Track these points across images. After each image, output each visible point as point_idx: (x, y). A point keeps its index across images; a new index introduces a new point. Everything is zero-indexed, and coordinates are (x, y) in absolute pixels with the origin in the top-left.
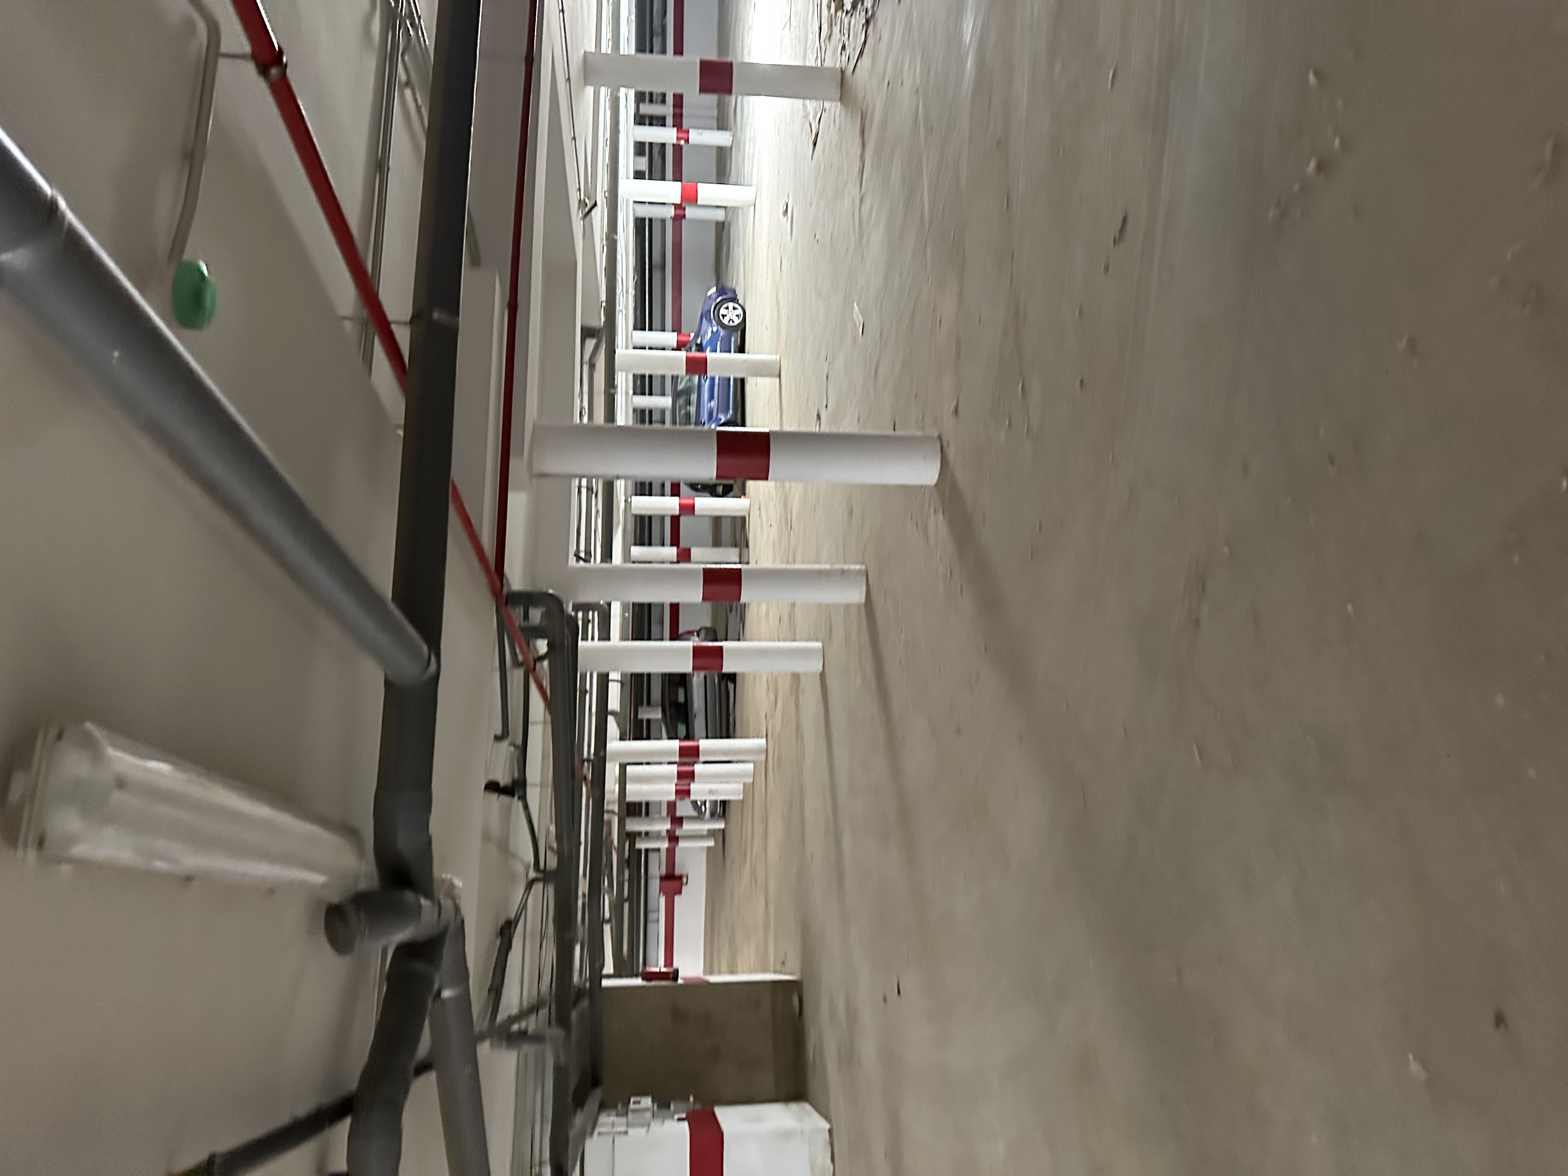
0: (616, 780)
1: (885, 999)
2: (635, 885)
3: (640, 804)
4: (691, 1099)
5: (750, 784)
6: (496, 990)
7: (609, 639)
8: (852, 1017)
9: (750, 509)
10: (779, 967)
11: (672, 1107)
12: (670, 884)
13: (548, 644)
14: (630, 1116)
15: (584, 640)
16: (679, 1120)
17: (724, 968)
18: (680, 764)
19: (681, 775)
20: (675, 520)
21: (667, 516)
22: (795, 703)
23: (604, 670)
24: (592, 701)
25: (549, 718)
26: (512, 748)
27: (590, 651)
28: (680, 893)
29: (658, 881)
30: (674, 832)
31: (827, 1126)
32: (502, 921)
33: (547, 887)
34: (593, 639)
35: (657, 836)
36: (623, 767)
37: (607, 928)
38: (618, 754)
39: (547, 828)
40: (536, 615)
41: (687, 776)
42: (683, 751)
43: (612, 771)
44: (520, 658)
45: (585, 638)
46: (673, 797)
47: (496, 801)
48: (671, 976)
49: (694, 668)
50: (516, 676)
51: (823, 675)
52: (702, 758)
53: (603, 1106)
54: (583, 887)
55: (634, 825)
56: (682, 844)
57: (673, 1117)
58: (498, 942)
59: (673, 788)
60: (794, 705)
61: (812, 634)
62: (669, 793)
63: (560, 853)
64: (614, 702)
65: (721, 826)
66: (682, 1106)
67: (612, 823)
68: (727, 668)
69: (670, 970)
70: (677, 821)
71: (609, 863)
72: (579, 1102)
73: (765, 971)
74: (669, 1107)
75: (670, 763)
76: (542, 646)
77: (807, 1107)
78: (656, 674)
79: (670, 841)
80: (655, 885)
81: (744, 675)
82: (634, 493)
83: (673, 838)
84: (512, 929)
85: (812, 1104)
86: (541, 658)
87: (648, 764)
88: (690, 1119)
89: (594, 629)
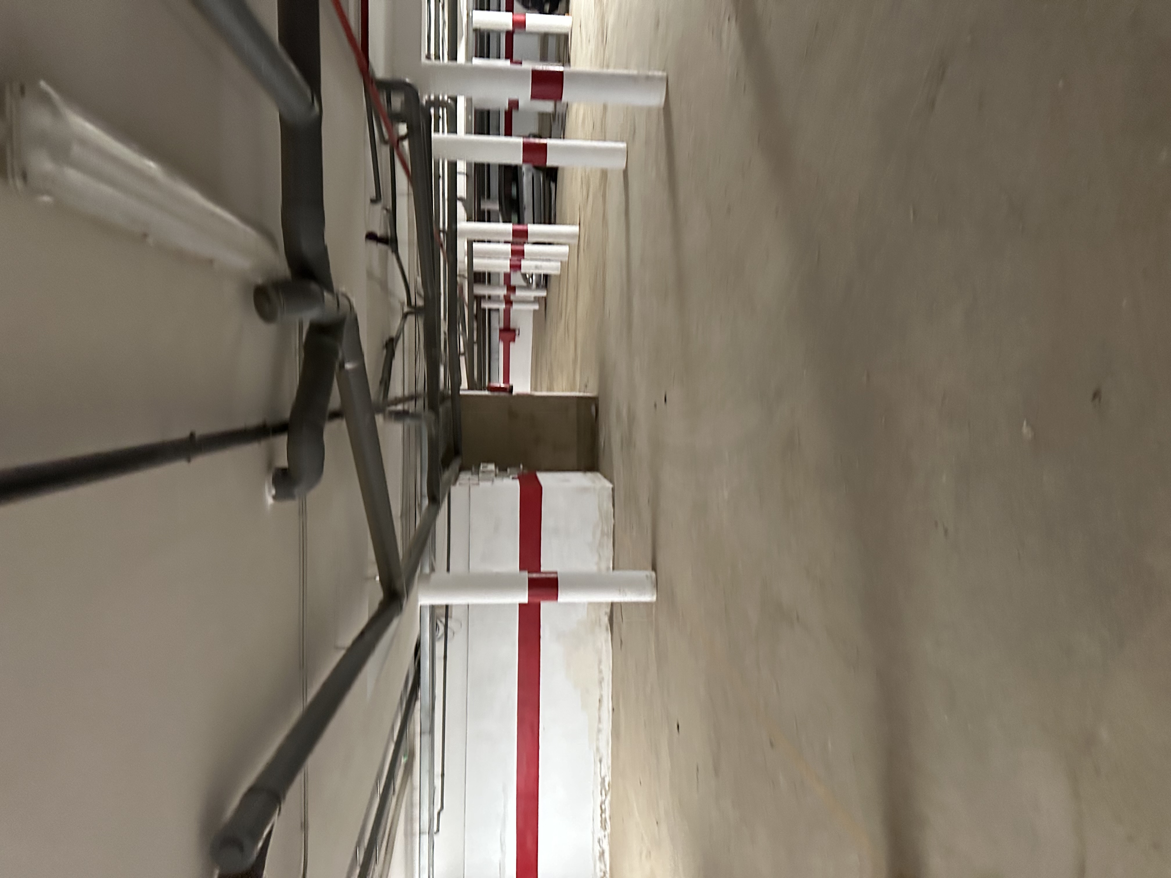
0: (465, 253)
1: (655, 405)
2: (482, 331)
3: (484, 274)
4: (521, 466)
5: (565, 262)
6: (386, 382)
7: (456, 132)
8: (632, 419)
9: (572, 27)
10: (583, 387)
11: (508, 470)
12: (508, 335)
13: (408, 128)
14: (480, 475)
15: (436, 131)
16: (513, 478)
17: (545, 386)
18: (512, 243)
19: (514, 252)
20: (510, 35)
21: (503, 31)
22: (603, 196)
23: (452, 158)
24: (444, 185)
25: (411, 192)
26: (385, 212)
27: (442, 142)
28: (514, 340)
29: (498, 331)
30: (510, 297)
31: (610, 486)
32: (386, 338)
33: (418, 317)
34: (443, 132)
35: (497, 299)
36: (470, 243)
37: (462, 359)
38: (465, 233)
39: (416, 279)
40: (397, 102)
41: (518, 254)
42: (515, 233)
43: (462, 246)
44: (387, 136)
45: (437, 130)
46: (508, 270)
47: (376, 248)
48: (508, 390)
49: (524, 161)
50: (384, 152)
51: (625, 172)
52: (530, 239)
53: (462, 469)
54: (444, 327)
55: (480, 290)
56: (515, 307)
57: (508, 476)
58: (385, 351)
59: (508, 263)
60: (601, 198)
61: (619, 136)
62: (506, 267)
63: (426, 299)
64: (462, 190)
65: (543, 294)
66: (514, 470)
67: (464, 287)
68: (551, 162)
69: (507, 386)
70: (512, 289)
71: (462, 316)
72: (446, 464)
73: (572, 390)
74: (506, 470)
75: (506, 242)
76: (403, 129)
77: (599, 475)
78: (495, 165)
79: (506, 304)
80: (496, 335)
81: (563, 169)
82: (475, 8)
83: (509, 302)
84: (394, 344)
85: (602, 473)
86: (403, 138)
87: (489, 242)
88: (521, 478)
89: (443, 124)
